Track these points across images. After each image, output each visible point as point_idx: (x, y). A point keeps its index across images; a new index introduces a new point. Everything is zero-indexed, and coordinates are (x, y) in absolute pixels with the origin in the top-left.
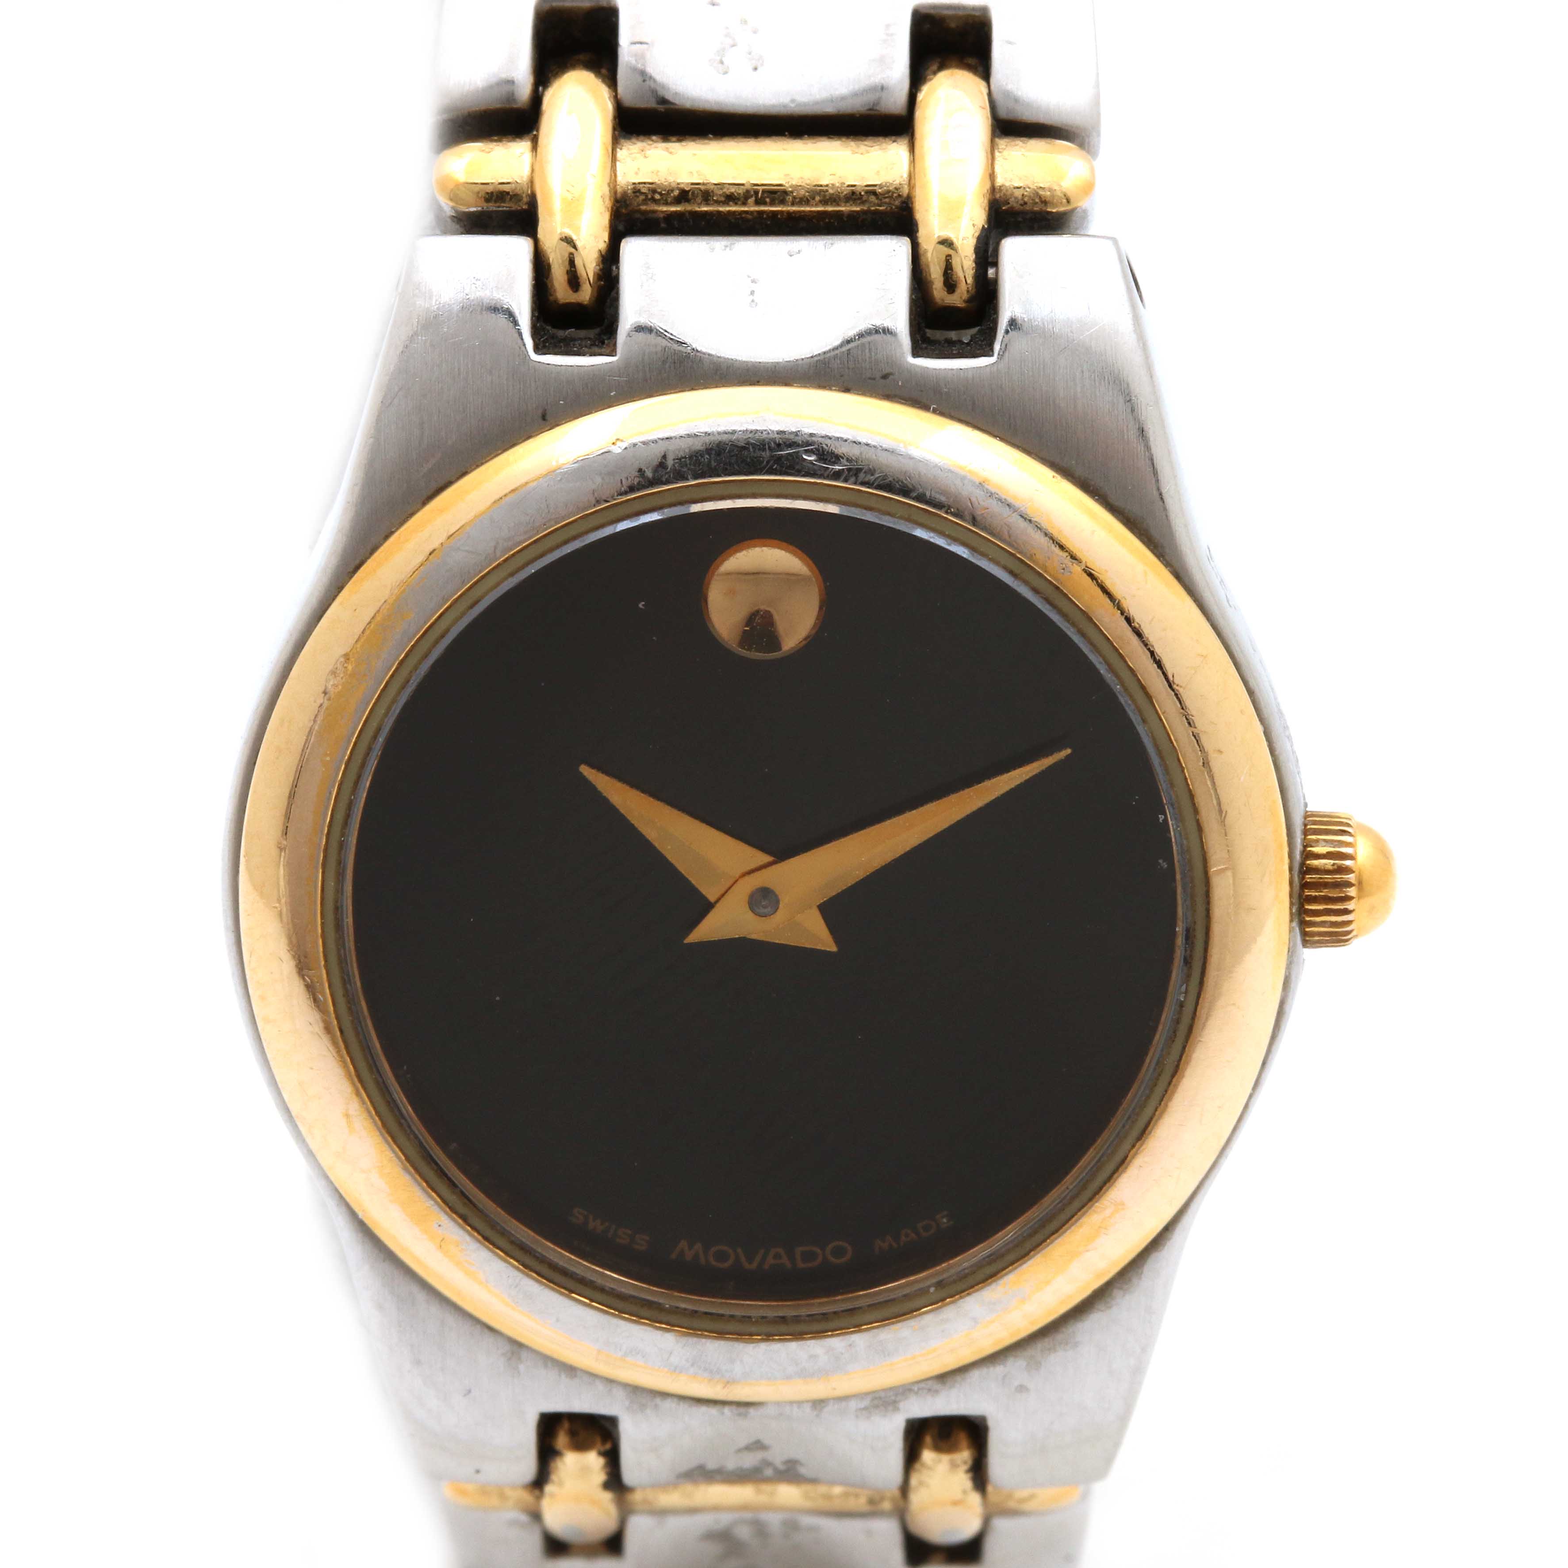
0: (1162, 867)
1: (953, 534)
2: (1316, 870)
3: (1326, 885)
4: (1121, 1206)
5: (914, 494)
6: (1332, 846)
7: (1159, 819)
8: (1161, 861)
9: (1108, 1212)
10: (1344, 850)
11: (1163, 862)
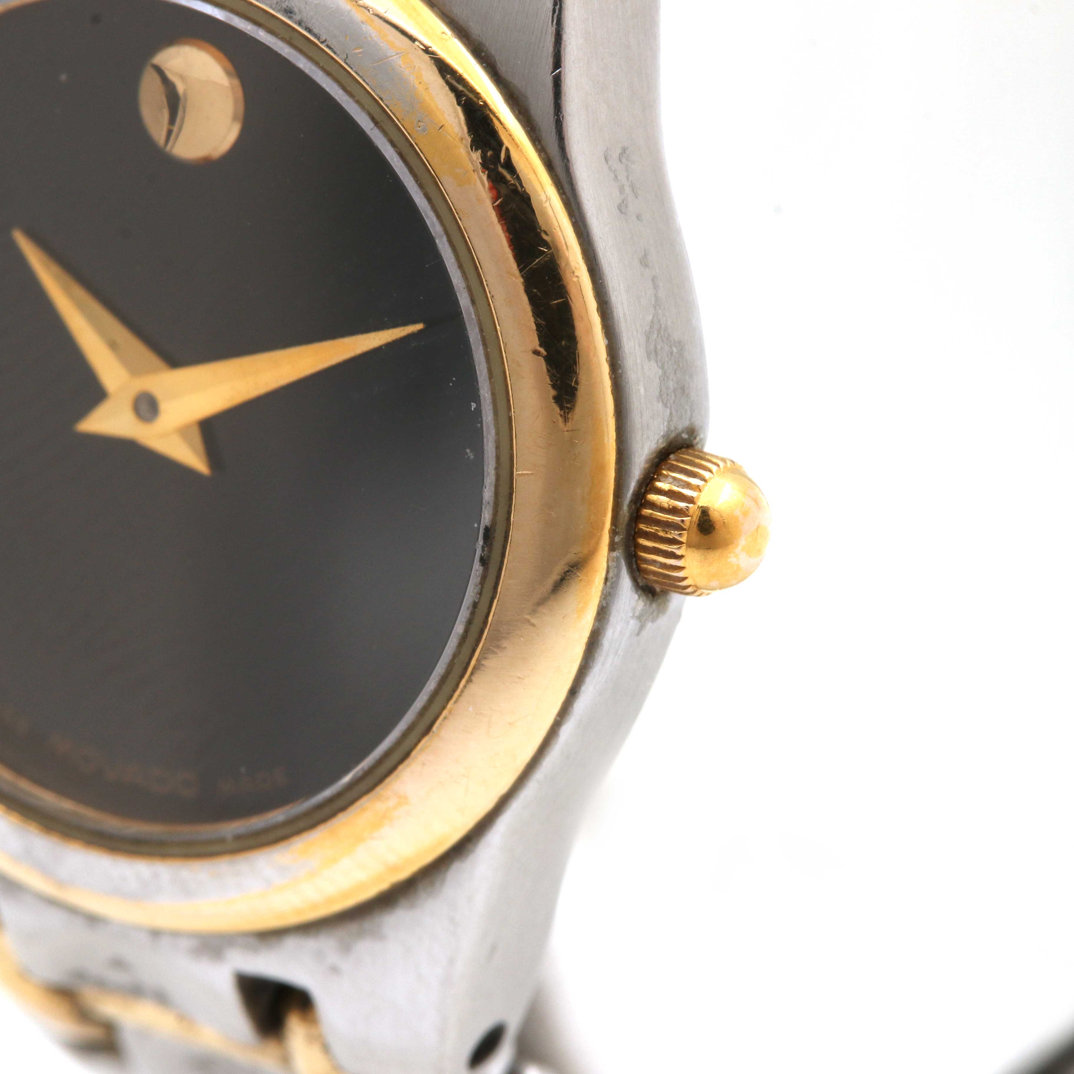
0: (469, 457)
1: (328, 69)
2: (653, 506)
3: (657, 522)
4: (403, 800)
5: (298, 17)
6: (677, 484)
7: (471, 407)
8: (468, 451)
9: (391, 803)
10: (687, 492)
11: (470, 452)
